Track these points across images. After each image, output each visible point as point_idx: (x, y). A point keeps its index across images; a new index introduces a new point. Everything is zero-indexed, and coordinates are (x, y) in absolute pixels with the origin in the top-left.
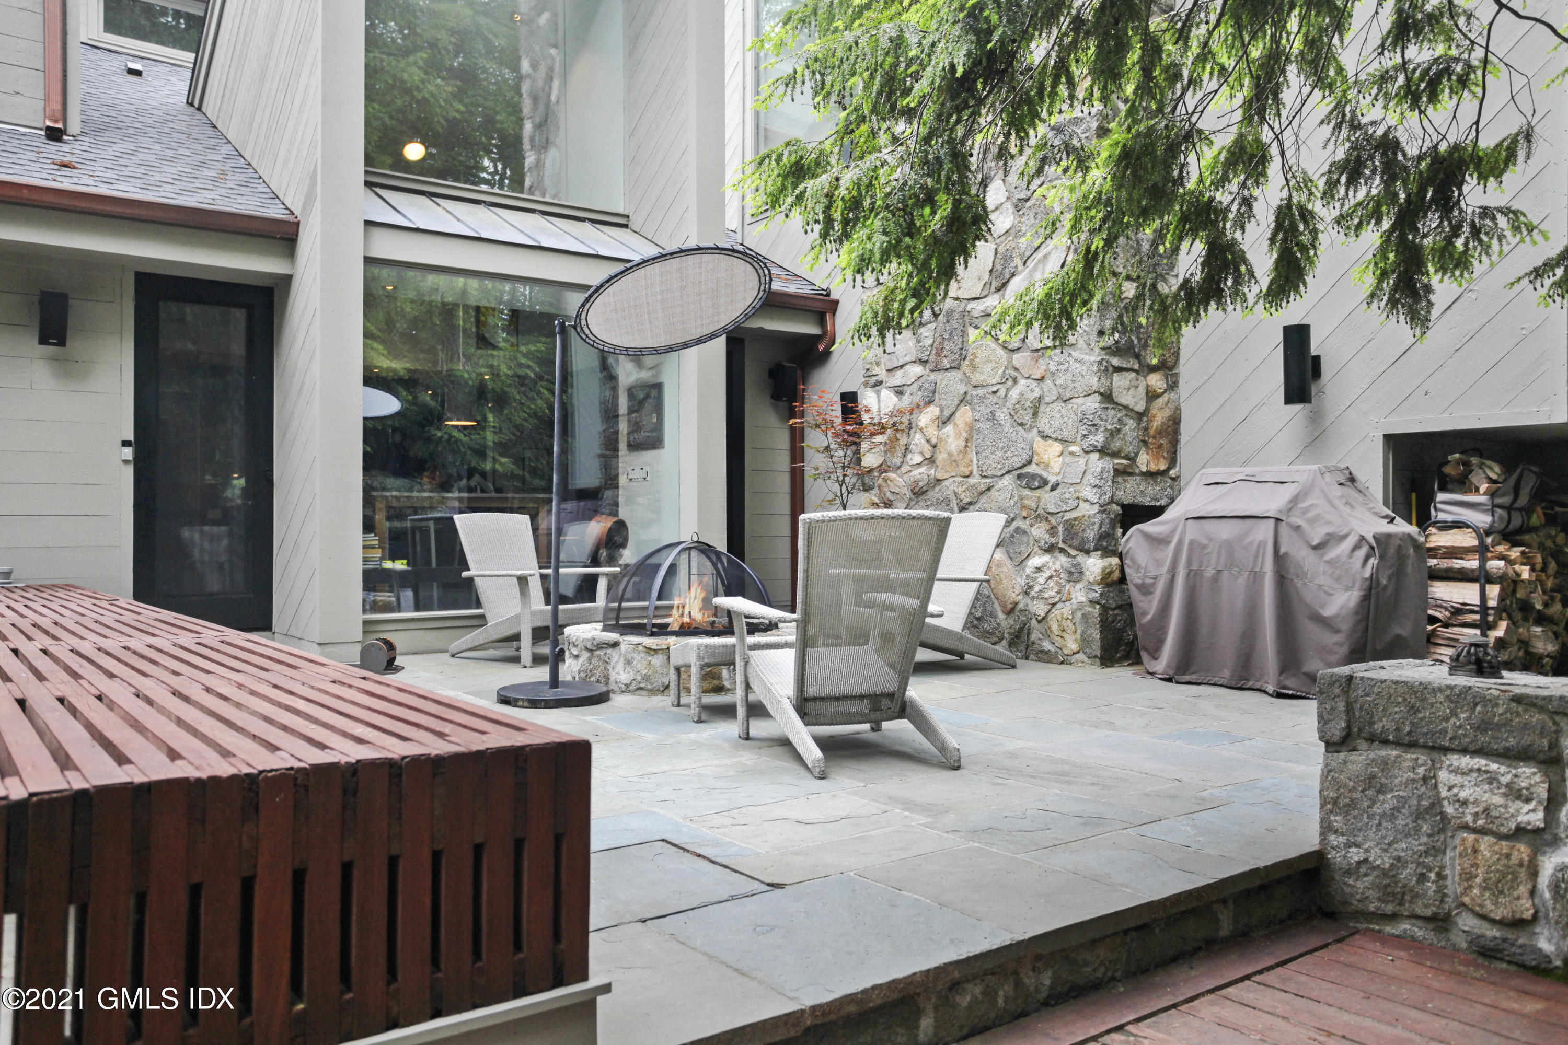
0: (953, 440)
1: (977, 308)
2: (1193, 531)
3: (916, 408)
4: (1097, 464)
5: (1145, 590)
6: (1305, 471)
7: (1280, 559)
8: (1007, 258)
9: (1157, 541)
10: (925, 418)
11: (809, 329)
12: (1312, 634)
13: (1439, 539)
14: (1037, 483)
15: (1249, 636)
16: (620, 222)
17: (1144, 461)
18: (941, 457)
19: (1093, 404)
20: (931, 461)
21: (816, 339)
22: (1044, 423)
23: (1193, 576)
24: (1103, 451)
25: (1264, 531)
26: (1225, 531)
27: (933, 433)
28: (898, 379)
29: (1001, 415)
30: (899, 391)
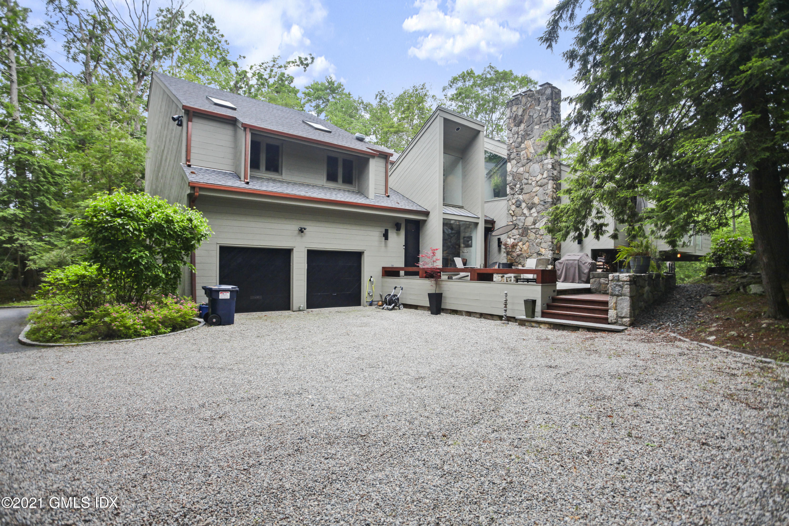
0: (525, 247)
1: (530, 227)
2: (566, 262)
3: (518, 242)
4: (551, 252)
5: (559, 270)
6: (581, 254)
7: (579, 266)
8: (536, 220)
9: (560, 263)
10: (520, 244)
11: (490, 226)
12: (583, 275)
13: (598, 263)
14: (540, 255)
15: (574, 275)
16: (461, 207)
17: (556, 252)
18: (523, 250)
19: (550, 243)
20: (521, 251)
21: (491, 228)
22: (542, 246)
23: (566, 268)
24: (552, 250)
25: (576, 262)
26: (571, 262)
27: (521, 246)
28: (514, 237)
29: (534, 244)
30: (515, 239)
